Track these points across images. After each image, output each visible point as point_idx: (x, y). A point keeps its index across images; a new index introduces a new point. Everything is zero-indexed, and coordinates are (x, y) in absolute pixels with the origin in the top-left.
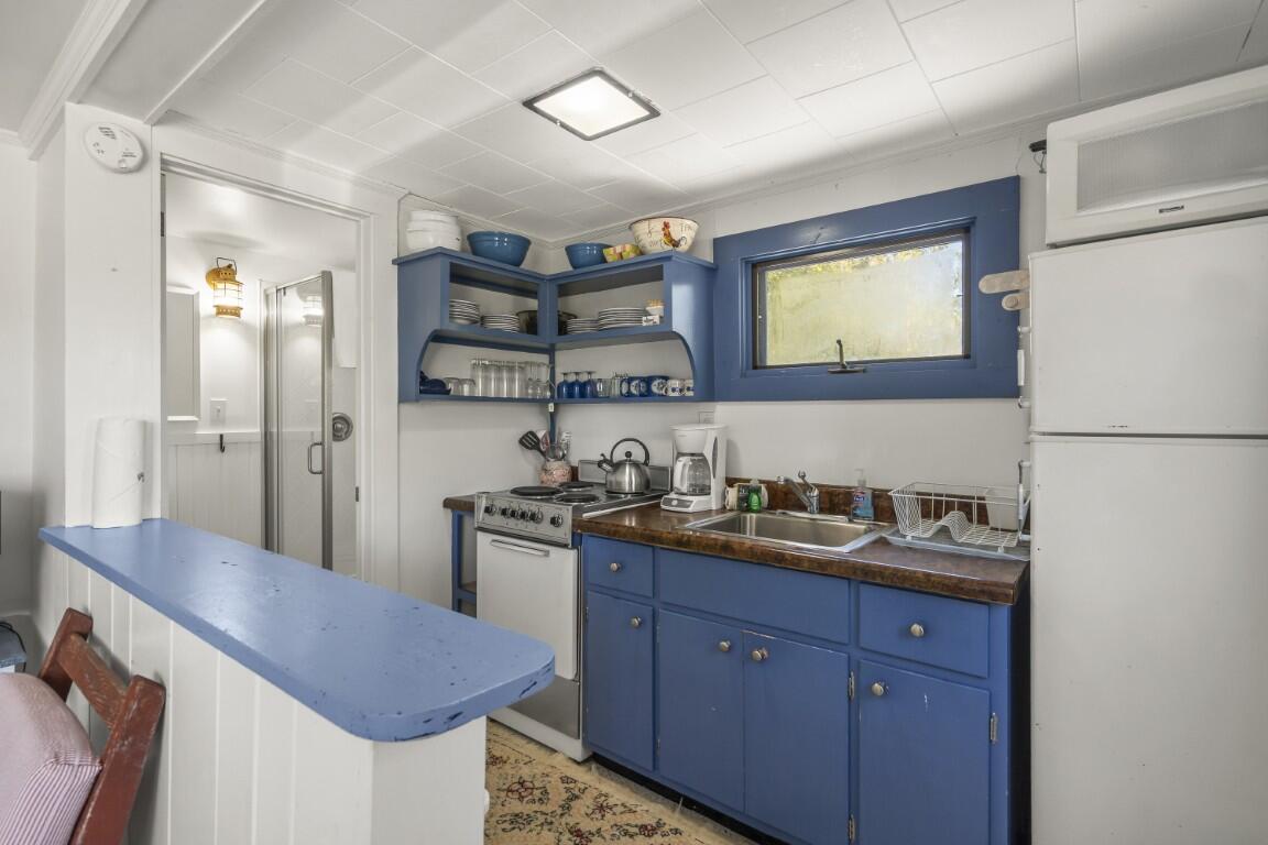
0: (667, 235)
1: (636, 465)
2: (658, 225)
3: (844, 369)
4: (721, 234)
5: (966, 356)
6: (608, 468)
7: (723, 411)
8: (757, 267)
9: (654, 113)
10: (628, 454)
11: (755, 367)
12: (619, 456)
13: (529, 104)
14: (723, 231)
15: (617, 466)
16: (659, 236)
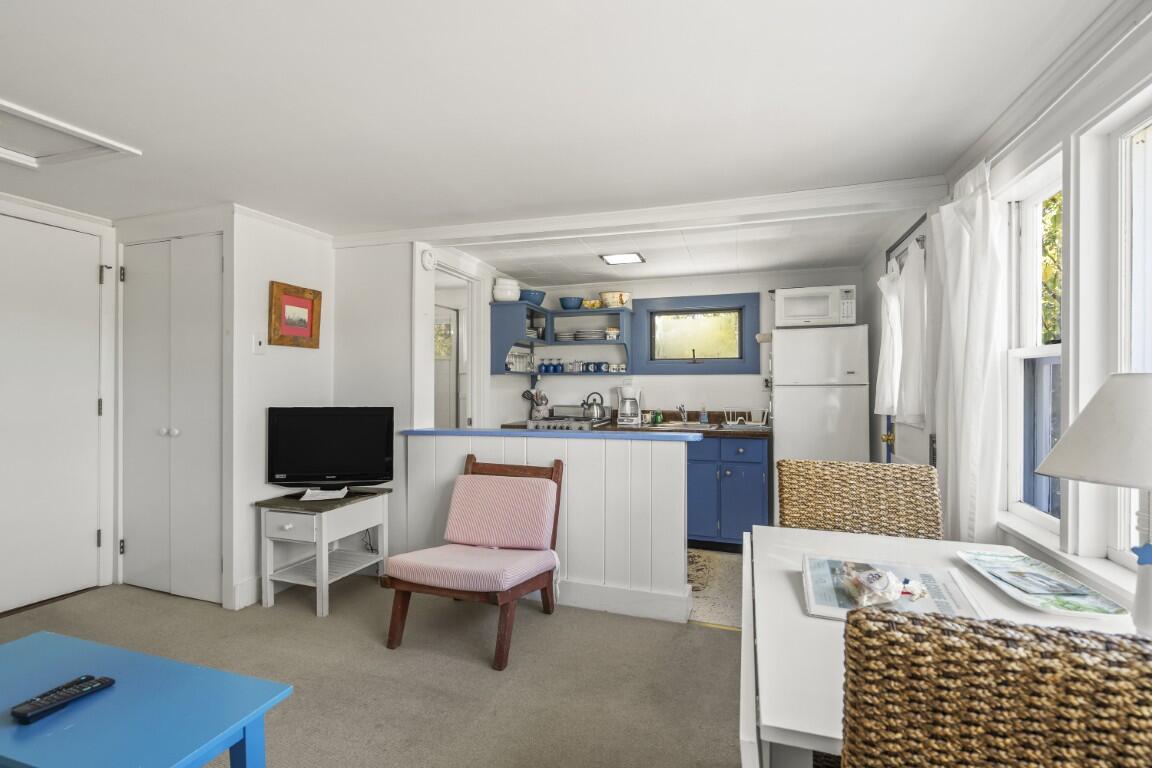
0: (621, 299)
1: (598, 405)
2: (617, 295)
3: (694, 361)
4: (637, 297)
5: (741, 357)
6: (586, 407)
7: (636, 379)
8: (653, 314)
9: (643, 261)
10: (595, 400)
11: (651, 359)
12: (591, 401)
13: (601, 257)
14: (638, 296)
15: (590, 406)
16: (617, 299)
